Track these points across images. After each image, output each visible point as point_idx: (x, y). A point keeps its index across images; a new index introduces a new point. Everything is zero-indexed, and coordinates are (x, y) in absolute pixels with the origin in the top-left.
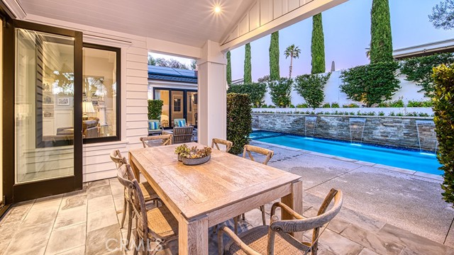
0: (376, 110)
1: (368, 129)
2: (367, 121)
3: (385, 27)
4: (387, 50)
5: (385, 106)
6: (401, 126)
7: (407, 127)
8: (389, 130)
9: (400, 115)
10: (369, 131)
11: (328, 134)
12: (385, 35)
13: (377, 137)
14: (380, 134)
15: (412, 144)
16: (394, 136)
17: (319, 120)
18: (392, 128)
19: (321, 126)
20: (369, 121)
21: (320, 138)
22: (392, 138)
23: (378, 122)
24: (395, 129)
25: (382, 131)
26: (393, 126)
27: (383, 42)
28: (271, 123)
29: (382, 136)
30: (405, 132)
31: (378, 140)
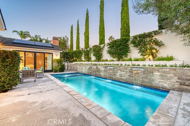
0: (120, 63)
1: (114, 72)
2: (114, 68)
3: (126, 20)
4: (126, 32)
5: (124, 60)
6: (127, 71)
7: (130, 72)
8: (122, 73)
9: (128, 65)
10: (115, 73)
11: (100, 75)
12: (125, 25)
13: (118, 77)
14: (119, 75)
15: (131, 81)
16: (125, 76)
17: (97, 68)
18: (124, 72)
19: (98, 71)
20: (115, 68)
21: (97, 77)
22: (124, 78)
23: (118, 69)
24: (125, 72)
25: (120, 73)
26: (124, 71)
27: (125, 28)
28: (81, 69)
29: (120, 76)
30: (129, 74)
31: (118, 78)
